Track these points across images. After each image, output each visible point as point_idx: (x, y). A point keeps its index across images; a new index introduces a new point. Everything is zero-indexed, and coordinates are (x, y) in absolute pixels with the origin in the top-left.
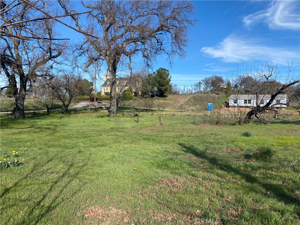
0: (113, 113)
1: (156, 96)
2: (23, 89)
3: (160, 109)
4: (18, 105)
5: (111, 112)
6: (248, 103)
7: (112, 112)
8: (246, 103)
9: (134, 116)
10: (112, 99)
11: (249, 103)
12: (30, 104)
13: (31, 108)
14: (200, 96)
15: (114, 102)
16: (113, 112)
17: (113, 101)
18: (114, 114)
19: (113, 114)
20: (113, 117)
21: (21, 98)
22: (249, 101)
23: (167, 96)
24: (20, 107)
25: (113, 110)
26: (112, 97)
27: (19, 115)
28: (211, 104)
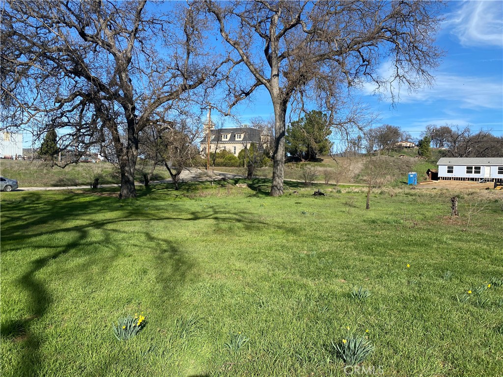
0: (279, 190)
1: (303, 160)
2: (134, 145)
3: (329, 183)
4: (126, 174)
5: (275, 187)
6: (473, 172)
7: (277, 188)
8: (471, 172)
9: (315, 194)
10: (278, 165)
11: (476, 172)
12: (106, 172)
13: (110, 179)
14: (384, 159)
15: (281, 170)
16: (279, 188)
17: (278, 167)
18: (281, 191)
19: (278, 192)
20: (280, 197)
21: (130, 161)
22: (475, 168)
23: (322, 160)
24: (129, 179)
25: (279, 184)
26: (277, 161)
27: (128, 193)
28: (414, 173)
